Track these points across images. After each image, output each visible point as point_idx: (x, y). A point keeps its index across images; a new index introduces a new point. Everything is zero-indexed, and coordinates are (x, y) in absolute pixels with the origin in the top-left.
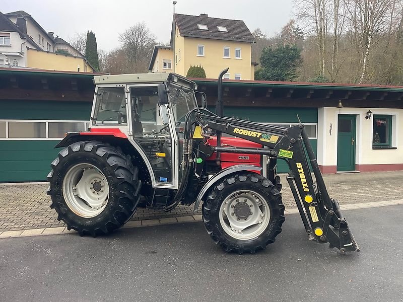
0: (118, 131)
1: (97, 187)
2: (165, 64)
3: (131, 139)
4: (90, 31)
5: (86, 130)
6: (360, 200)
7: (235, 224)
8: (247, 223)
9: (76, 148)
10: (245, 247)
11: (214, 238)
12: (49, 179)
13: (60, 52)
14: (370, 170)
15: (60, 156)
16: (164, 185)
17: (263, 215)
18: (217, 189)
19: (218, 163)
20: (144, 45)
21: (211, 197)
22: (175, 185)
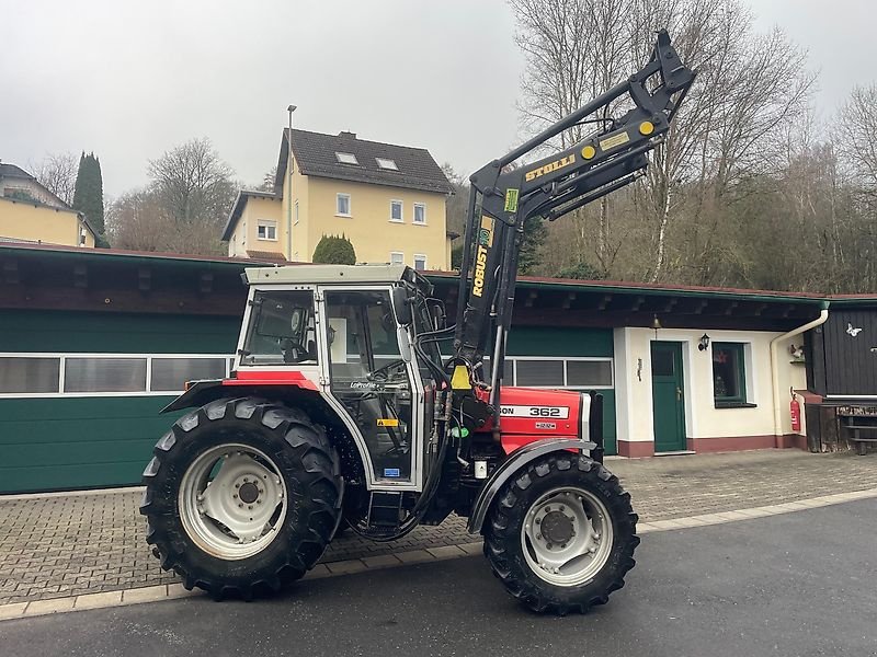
0: (298, 375)
1: (249, 494)
2: (262, 230)
3: (326, 393)
4: (87, 153)
5: (228, 376)
6: (723, 506)
7: (547, 557)
8: (569, 551)
9: (216, 411)
10: (571, 600)
11: (511, 586)
12: (147, 481)
13: (15, 197)
14: (712, 449)
15: (179, 431)
16: (393, 484)
17: (597, 536)
18: (517, 487)
19: (497, 436)
20: (206, 185)
21: (505, 502)
22: (416, 484)
